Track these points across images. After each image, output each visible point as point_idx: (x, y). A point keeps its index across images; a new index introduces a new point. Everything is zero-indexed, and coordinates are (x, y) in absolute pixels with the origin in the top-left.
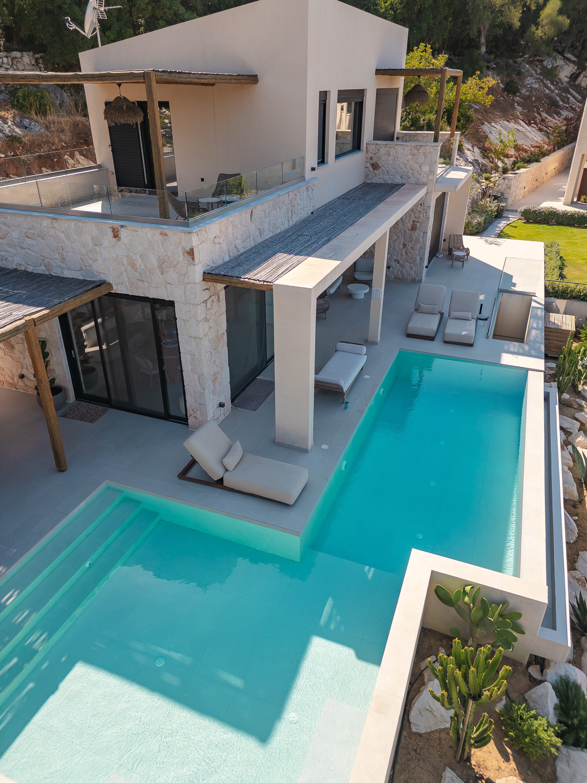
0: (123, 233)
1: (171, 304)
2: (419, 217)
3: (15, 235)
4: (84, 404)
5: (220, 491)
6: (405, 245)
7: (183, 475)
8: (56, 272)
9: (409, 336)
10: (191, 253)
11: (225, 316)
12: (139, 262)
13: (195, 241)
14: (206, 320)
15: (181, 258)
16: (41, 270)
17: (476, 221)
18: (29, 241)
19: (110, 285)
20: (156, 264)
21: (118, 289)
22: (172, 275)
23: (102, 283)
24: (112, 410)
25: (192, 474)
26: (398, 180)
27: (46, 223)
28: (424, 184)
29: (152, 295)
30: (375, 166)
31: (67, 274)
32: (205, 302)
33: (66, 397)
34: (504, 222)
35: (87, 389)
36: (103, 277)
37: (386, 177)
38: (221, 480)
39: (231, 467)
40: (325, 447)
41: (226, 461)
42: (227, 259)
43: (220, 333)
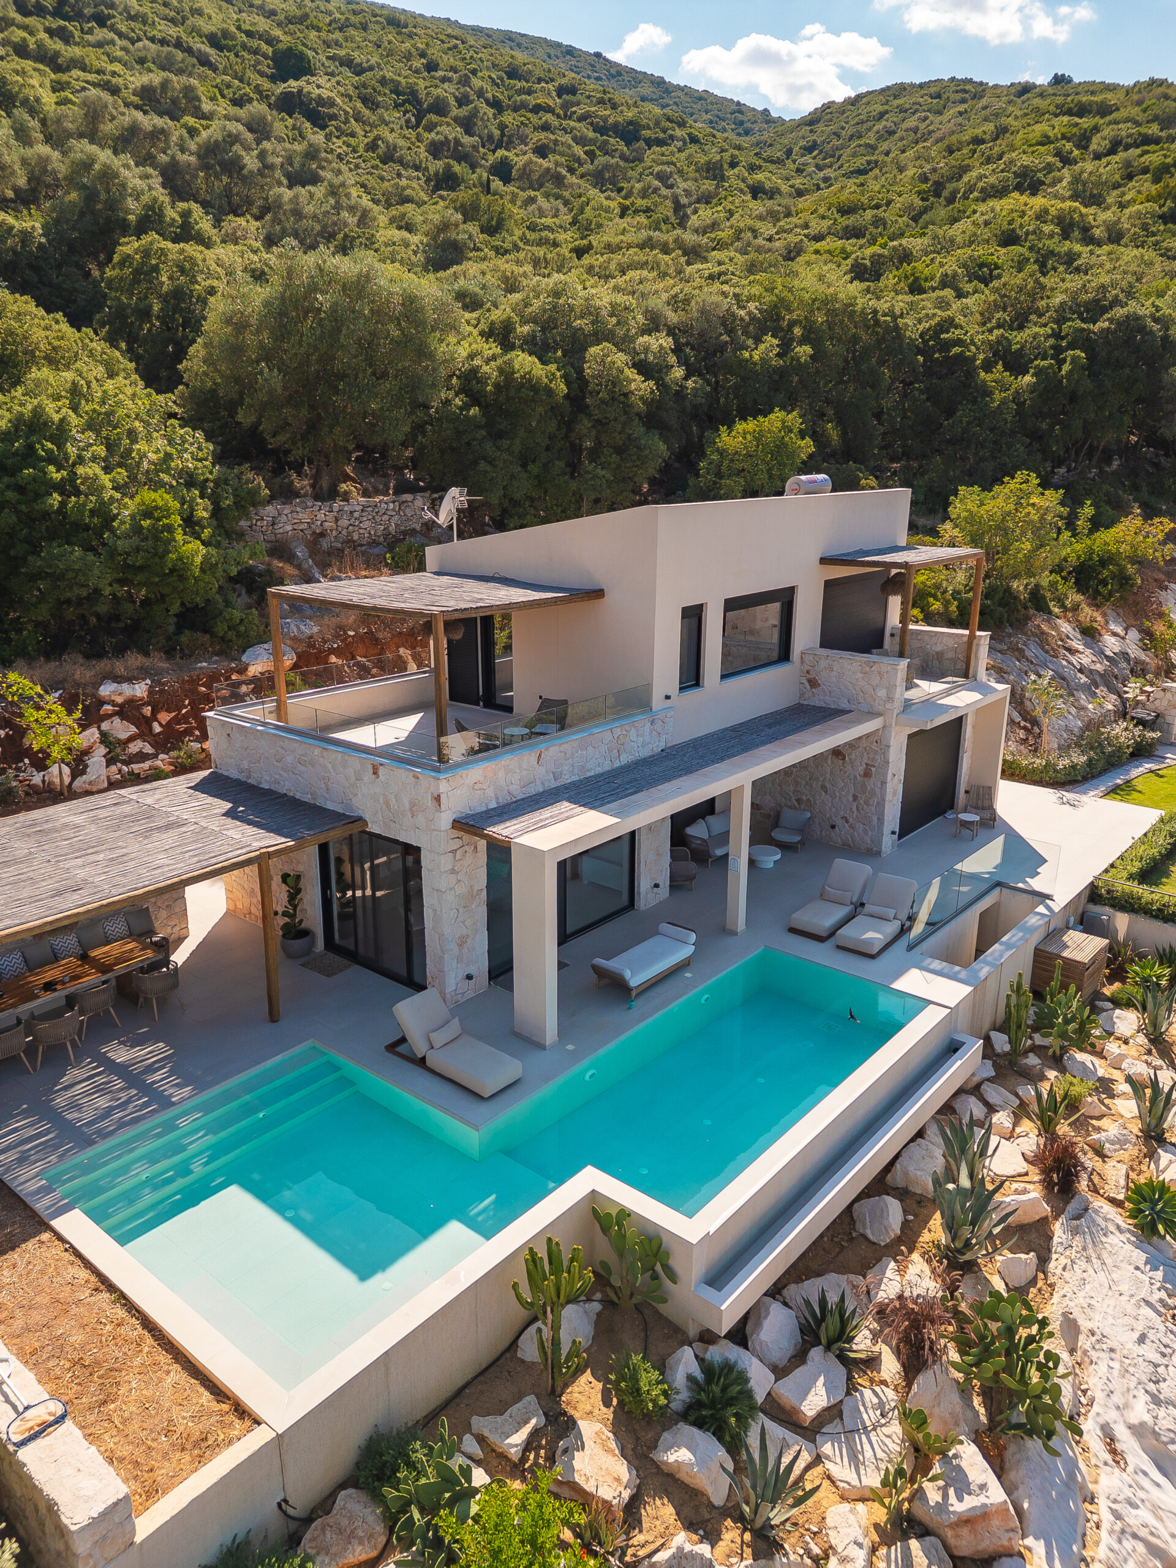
0: (382, 771)
1: (418, 849)
2: (874, 759)
3: (289, 759)
4: (331, 955)
5: (421, 1070)
6: (855, 798)
7: (392, 1048)
8: (320, 802)
9: (793, 930)
10: (438, 799)
11: (485, 869)
12: (393, 802)
13: (443, 787)
14: (453, 871)
15: (430, 803)
16: (307, 798)
17: (1067, 762)
18: (301, 768)
19: (366, 823)
20: (407, 805)
21: (373, 828)
22: (421, 819)
23: (360, 819)
24: (358, 967)
25: (401, 1049)
26: (844, 705)
27: (317, 752)
28: (880, 714)
29: (402, 838)
30: (813, 683)
31: (330, 806)
32: (454, 852)
33: (313, 943)
34: (1148, 766)
35: (341, 938)
36: (361, 813)
37: (828, 699)
38: (423, 1059)
39: (436, 1045)
40: (570, 1047)
41: (433, 1036)
42: (493, 805)
43: (476, 888)
